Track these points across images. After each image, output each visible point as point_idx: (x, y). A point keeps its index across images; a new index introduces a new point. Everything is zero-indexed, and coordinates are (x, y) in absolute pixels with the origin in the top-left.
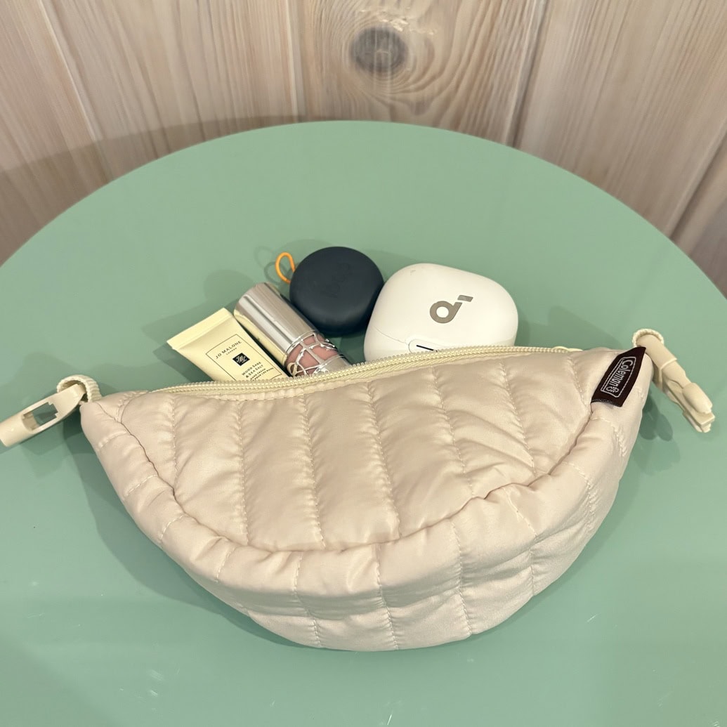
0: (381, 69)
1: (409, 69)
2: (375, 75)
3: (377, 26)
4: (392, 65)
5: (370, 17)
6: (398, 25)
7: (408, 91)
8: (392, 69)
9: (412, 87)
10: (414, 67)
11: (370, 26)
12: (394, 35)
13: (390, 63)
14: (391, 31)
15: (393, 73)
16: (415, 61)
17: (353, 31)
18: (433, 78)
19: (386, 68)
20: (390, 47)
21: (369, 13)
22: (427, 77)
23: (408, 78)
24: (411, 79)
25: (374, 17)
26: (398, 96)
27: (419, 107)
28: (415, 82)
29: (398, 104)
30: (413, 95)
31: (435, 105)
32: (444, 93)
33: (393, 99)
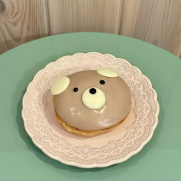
1: (7, 11)
7: (9, 19)
9: (10, 17)
18: (16, 14)
22: (14, 14)
24: (9, 15)
26: (7, 20)
27: (15, 24)
28: (11, 15)
29: (7, 23)
30: (11, 20)
31: (20, 23)
32: (22, 19)
33: (5, 21)
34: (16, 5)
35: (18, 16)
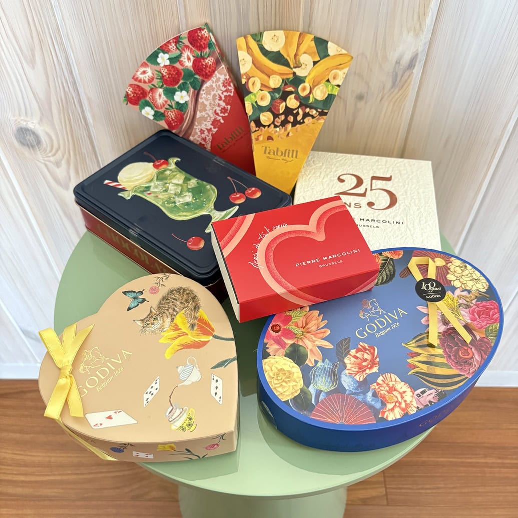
0: (33, 147)
1: (45, 146)
2: (31, 148)
3: (22, 126)
4: (37, 144)
5: (17, 122)
6: (31, 126)
7: (49, 157)
8: (38, 146)
9: (50, 155)
10: (47, 144)
11: (19, 126)
12: (31, 130)
13: (35, 144)
14: (29, 128)
15: (38, 148)
16: (46, 142)
17: (13, 128)
18: (57, 151)
19: (34, 145)
20: (32, 135)
21: (16, 120)
22: (54, 149)
23: (46, 151)
24: (48, 152)
25: (19, 122)
26: (46, 159)
27: (58, 164)
28: (51, 151)
29: (47, 163)
30: (52, 159)
31: (64, 162)
32: (66, 157)
33: (44, 160)
34: (54, 138)
35: (60, 153)
